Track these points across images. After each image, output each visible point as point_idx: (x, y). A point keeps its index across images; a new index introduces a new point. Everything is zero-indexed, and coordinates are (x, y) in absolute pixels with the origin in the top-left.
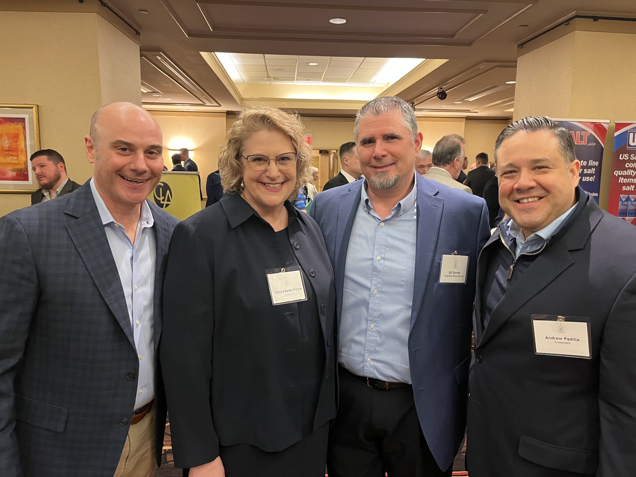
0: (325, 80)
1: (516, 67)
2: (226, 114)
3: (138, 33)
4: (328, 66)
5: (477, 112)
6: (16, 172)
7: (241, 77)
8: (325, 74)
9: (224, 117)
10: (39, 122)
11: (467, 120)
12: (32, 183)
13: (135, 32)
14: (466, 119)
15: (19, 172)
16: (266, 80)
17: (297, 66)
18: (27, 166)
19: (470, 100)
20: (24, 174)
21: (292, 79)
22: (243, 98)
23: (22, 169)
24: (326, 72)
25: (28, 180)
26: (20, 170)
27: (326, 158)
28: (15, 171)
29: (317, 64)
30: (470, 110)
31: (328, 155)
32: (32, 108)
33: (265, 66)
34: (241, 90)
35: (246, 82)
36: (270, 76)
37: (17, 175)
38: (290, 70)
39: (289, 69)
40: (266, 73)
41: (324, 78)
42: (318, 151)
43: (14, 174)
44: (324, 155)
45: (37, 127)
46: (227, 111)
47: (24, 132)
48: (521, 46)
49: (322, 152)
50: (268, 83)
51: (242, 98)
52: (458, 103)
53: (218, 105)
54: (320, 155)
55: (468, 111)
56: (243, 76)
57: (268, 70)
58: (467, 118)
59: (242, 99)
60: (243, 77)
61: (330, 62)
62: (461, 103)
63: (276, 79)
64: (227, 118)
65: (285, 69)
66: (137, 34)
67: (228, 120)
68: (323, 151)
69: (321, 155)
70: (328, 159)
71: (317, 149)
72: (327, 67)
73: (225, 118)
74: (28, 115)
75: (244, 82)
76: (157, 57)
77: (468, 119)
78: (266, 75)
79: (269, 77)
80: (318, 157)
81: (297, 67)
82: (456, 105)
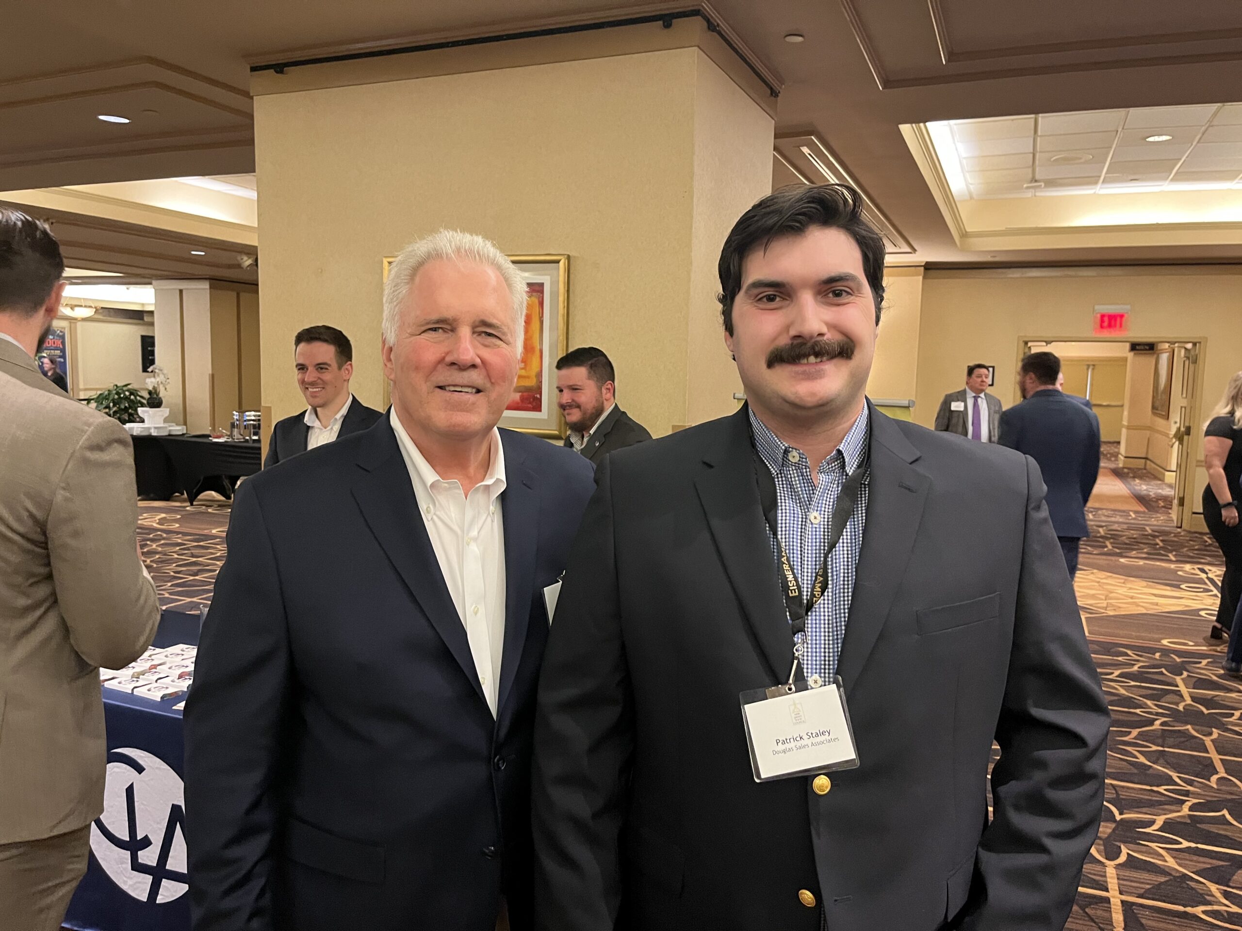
0: (1181, 177)
2: (923, 268)
3: (774, 93)
4: (1198, 142)
6: (520, 394)
7: (967, 186)
8: (1185, 160)
9: (918, 275)
10: (568, 291)
12: (546, 417)
13: (769, 92)
15: (525, 394)
16: (1028, 188)
17: (1114, 146)
18: (541, 382)
20: (535, 399)
21: (1092, 180)
22: (966, 232)
23: (533, 386)
24: (1187, 157)
25: (540, 411)
26: (528, 389)
27: (1147, 361)
28: (519, 392)
29: (1168, 138)
31: (1154, 354)
32: (558, 262)
33: (1031, 155)
34: (964, 212)
35: (975, 196)
36: (1037, 177)
37: (522, 399)
38: (1093, 157)
39: (1091, 157)
40: (1030, 170)
41: (1177, 173)
42: (1128, 345)
43: (517, 396)
44: (1140, 354)
45: (564, 302)
46: (927, 263)
47: (541, 311)
49: (1137, 347)
50: (1029, 194)
51: (964, 232)
53: (909, 250)
54: (1130, 355)
56: (971, 184)
57: (1037, 162)
59: (964, 235)
60: (971, 187)
61: (1206, 130)
63: (1051, 183)
64: (924, 278)
65: (1080, 158)
66: (772, 94)
67: (929, 281)
68: (1139, 344)
69: (1135, 354)
70: (1154, 362)
71: (1127, 340)
72: (1194, 144)
73: (921, 278)
74: (548, 278)
75: (971, 198)
76: (801, 148)
78: (1030, 176)
79: (1036, 181)
80: (1125, 359)
81: (1113, 149)
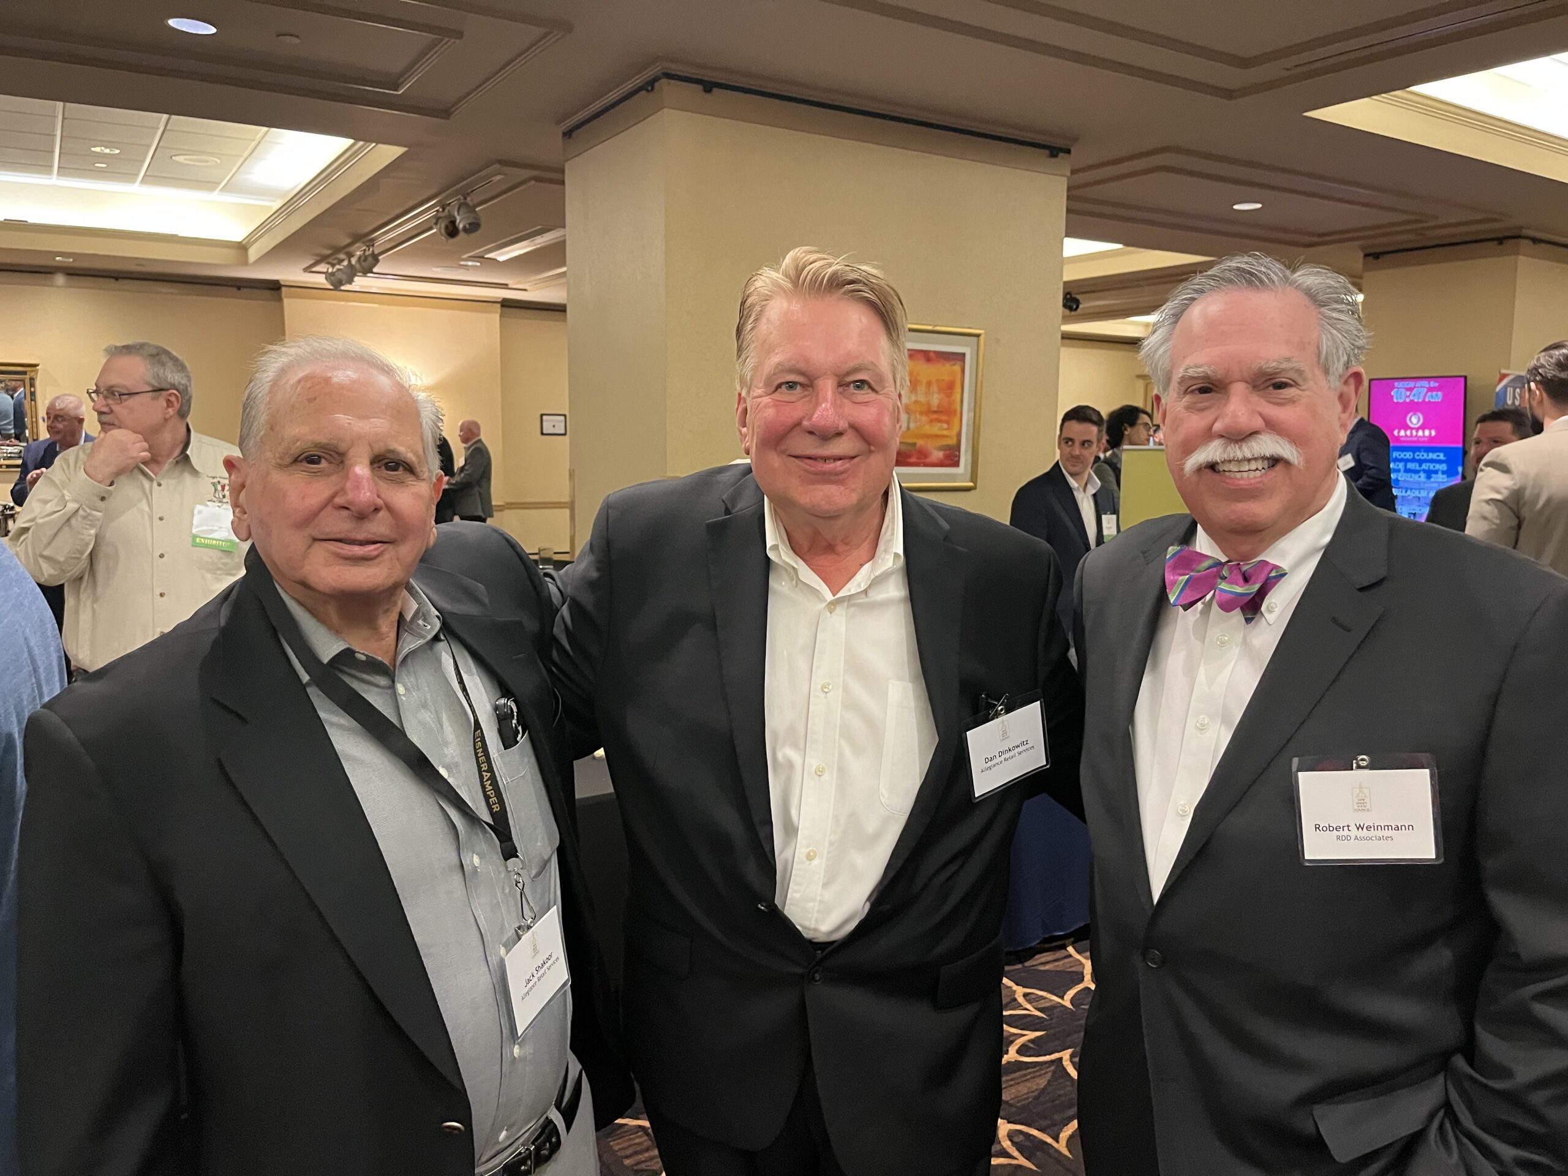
1: (563, 183)
5: (525, 290)
11: (505, 309)
14: (502, 306)
19: (501, 259)
30: (507, 285)
48: (568, 134)
52: (470, 263)
55: (505, 286)
58: (505, 303)
62: (479, 264)
77: (507, 304)
82: (468, 270)
